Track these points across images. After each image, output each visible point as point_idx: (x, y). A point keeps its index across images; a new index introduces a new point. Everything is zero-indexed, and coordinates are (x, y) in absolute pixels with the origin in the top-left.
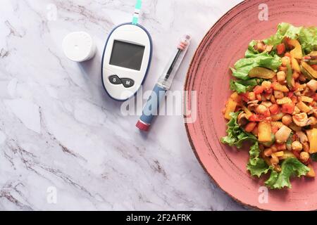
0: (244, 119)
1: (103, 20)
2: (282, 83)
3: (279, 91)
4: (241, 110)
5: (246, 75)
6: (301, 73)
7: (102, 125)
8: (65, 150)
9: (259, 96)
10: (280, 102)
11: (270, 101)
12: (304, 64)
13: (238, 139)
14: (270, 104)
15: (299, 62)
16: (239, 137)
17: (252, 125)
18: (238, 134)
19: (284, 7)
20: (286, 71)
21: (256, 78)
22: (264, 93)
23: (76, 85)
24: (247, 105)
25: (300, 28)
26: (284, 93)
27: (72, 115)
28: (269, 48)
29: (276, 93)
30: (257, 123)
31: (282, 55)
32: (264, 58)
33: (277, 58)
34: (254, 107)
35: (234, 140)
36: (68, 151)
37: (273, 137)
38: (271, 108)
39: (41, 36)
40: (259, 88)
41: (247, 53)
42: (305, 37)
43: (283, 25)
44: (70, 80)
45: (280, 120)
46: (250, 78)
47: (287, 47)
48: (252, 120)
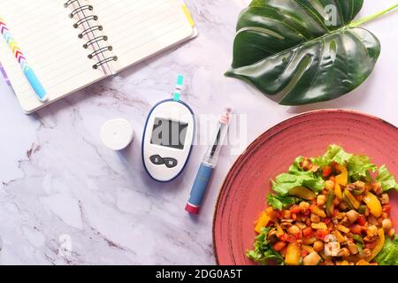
0: (275, 236)
1: (138, 102)
2: (321, 207)
3: (316, 214)
4: (273, 227)
5: (286, 192)
6: (342, 201)
7: (148, 212)
8: (111, 244)
9: (295, 216)
10: (314, 226)
11: (304, 223)
12: (346, 192)
13: (263, 255)
14: (304, 226)
15: (343, 189)
16: (266, 253)
17: (281, 245)
18: (265, 250)
19: (338, 129)
20: (327, 196)
21: (295, 196)
22: (300, 214)
23: (116, 173)
24: (280, 222)
25: (351, 155)
26: (321, 217)
27: (115, 206)
28: (315, 169)
29: (313, 216)
30: (287, 244)
31: (326, 178)
32: (308, 178)
33: (321, 181)
34: (287, 226)
35: (260, 256)
36: (114, 245)
37: (300, 261)
38: (304, 231)
39: (73, 125)
40: (296, 208)
41: (291, 168)
42: (354, 164)
43: (334, 147)
44: (109, 168)
45: (312, 245)
46: (289, 195)
47: (333, 171)
48: (282, 238)
